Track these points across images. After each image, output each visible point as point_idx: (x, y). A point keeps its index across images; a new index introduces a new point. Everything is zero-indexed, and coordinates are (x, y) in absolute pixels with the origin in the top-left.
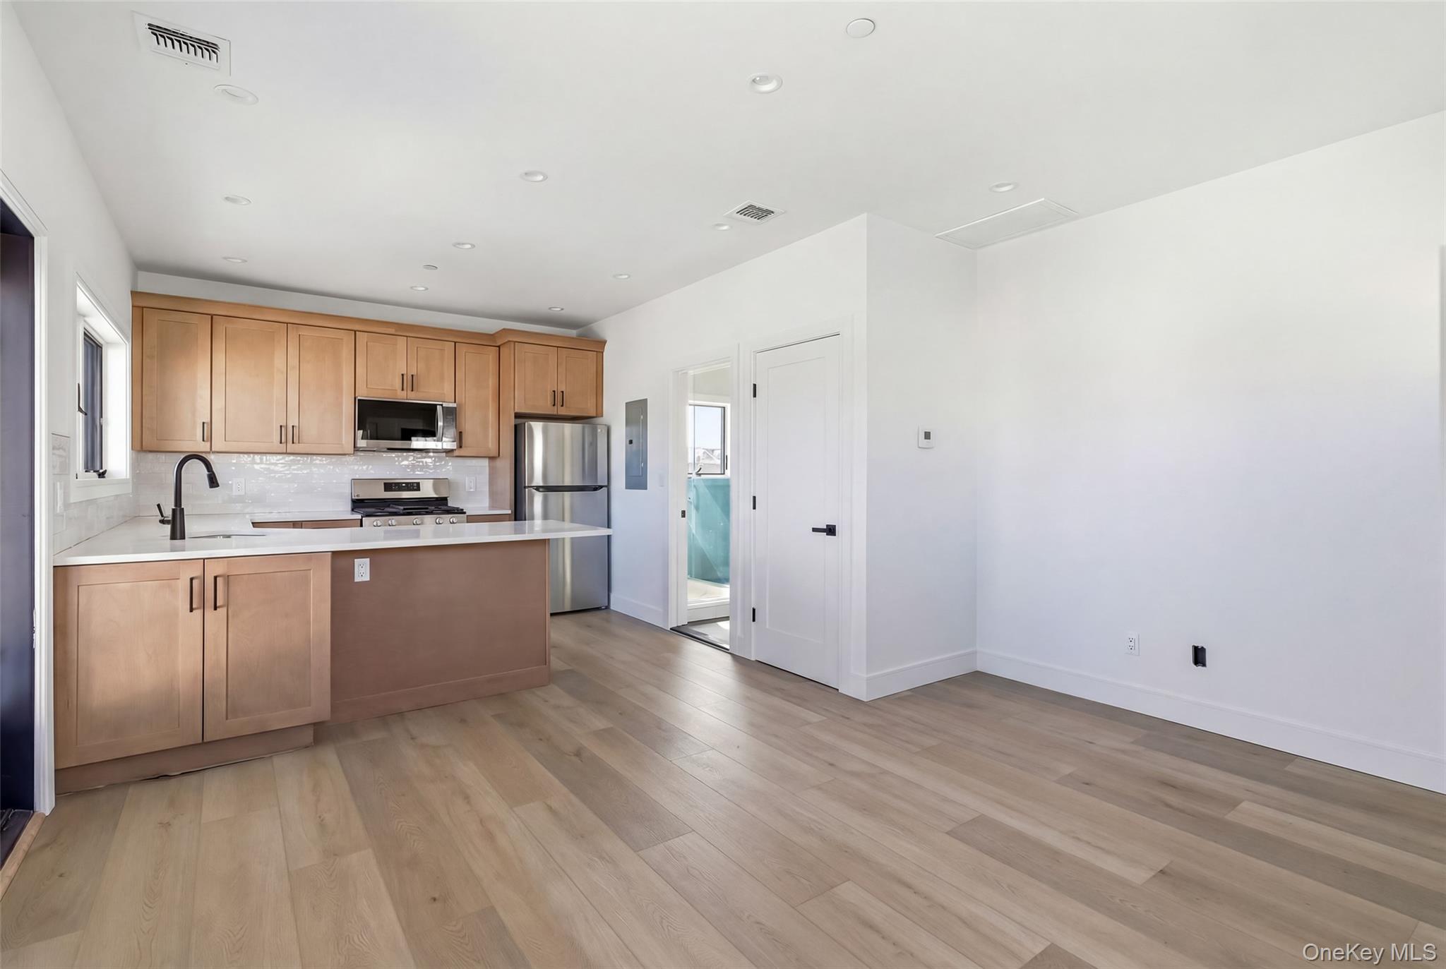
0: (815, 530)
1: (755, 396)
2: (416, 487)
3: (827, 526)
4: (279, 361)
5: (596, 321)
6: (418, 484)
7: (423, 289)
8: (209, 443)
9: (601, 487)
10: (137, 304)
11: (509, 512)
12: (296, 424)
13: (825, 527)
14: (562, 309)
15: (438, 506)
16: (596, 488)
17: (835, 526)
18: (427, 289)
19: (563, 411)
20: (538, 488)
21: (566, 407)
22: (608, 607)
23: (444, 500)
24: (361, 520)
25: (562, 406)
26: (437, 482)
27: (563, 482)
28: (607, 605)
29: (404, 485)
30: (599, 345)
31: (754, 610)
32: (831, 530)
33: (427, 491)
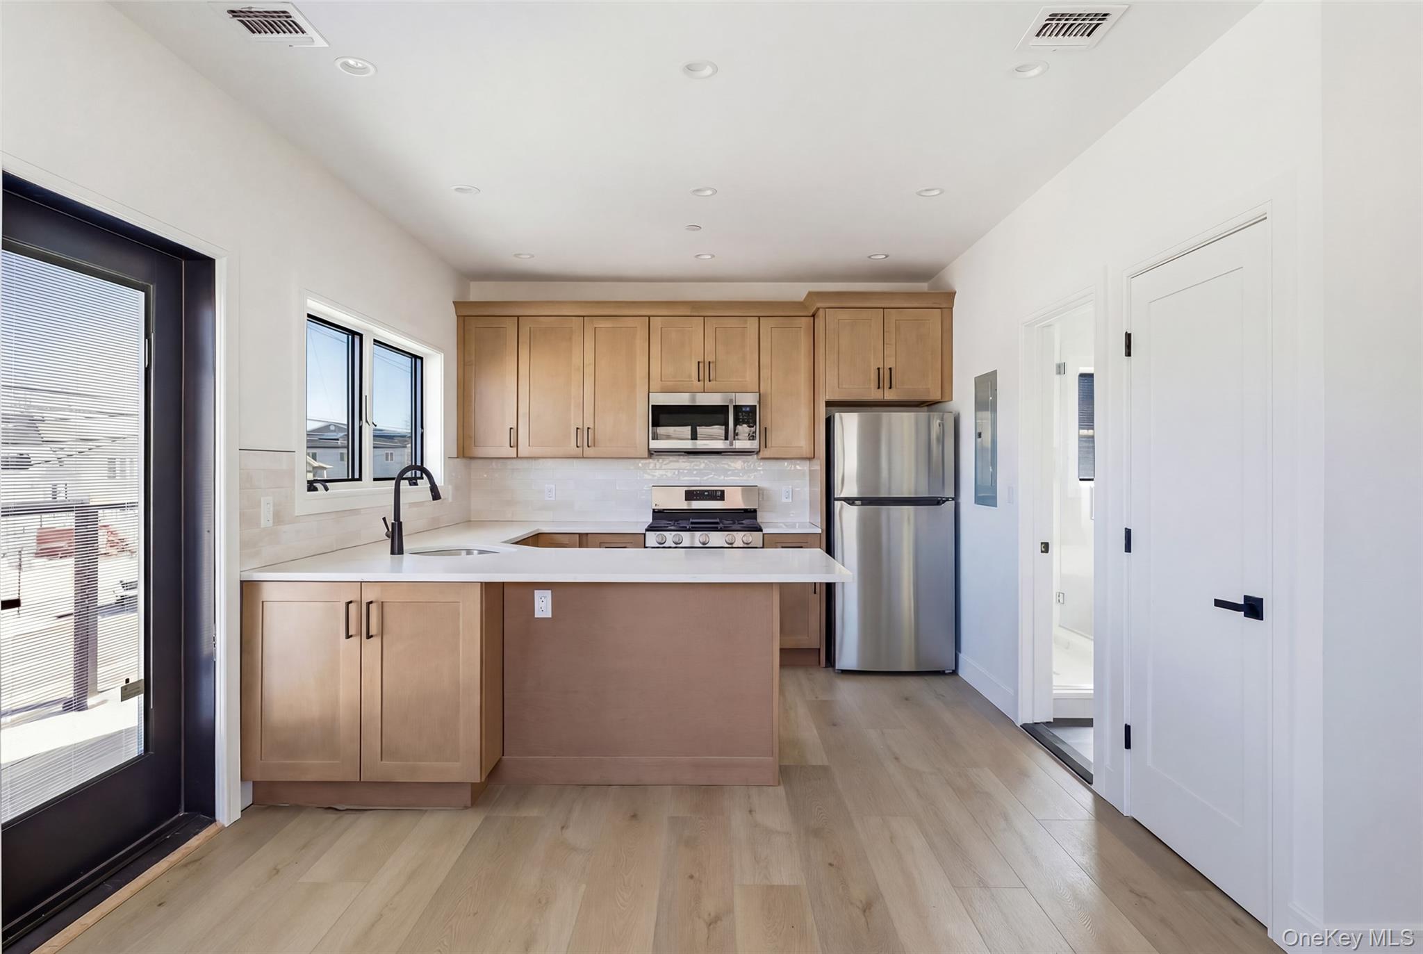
0: (1219, 603)
1: (1128, 354)
2: (720, 496)
3: (1246, 598)
4: (576, 360)
5: (943, 269)
6: (723, 492)
7: (710, 257)
8: (515, 449)
9: (947, 499)
10: (460, 314)
11: (819, 531)
12: (591, 426)
13: (1242, 602)
14: (887, 257)
15: (745, 519)
16: (938, 502)
17: (1261, 600)
18: (713, 256)
19: (889, 396)
20: (850, 501)
21: (896, 388)
22: (955, 672)
23: (751, 513)
24: (645, 534)
25: (890, 388)
26: (748, 489)
27: (889, 493)
28: (954, 668)
29: (706, 493)
30: (944, 300)
31: (1128, 728)
32: (1253, 608)
33: (734, 500)
